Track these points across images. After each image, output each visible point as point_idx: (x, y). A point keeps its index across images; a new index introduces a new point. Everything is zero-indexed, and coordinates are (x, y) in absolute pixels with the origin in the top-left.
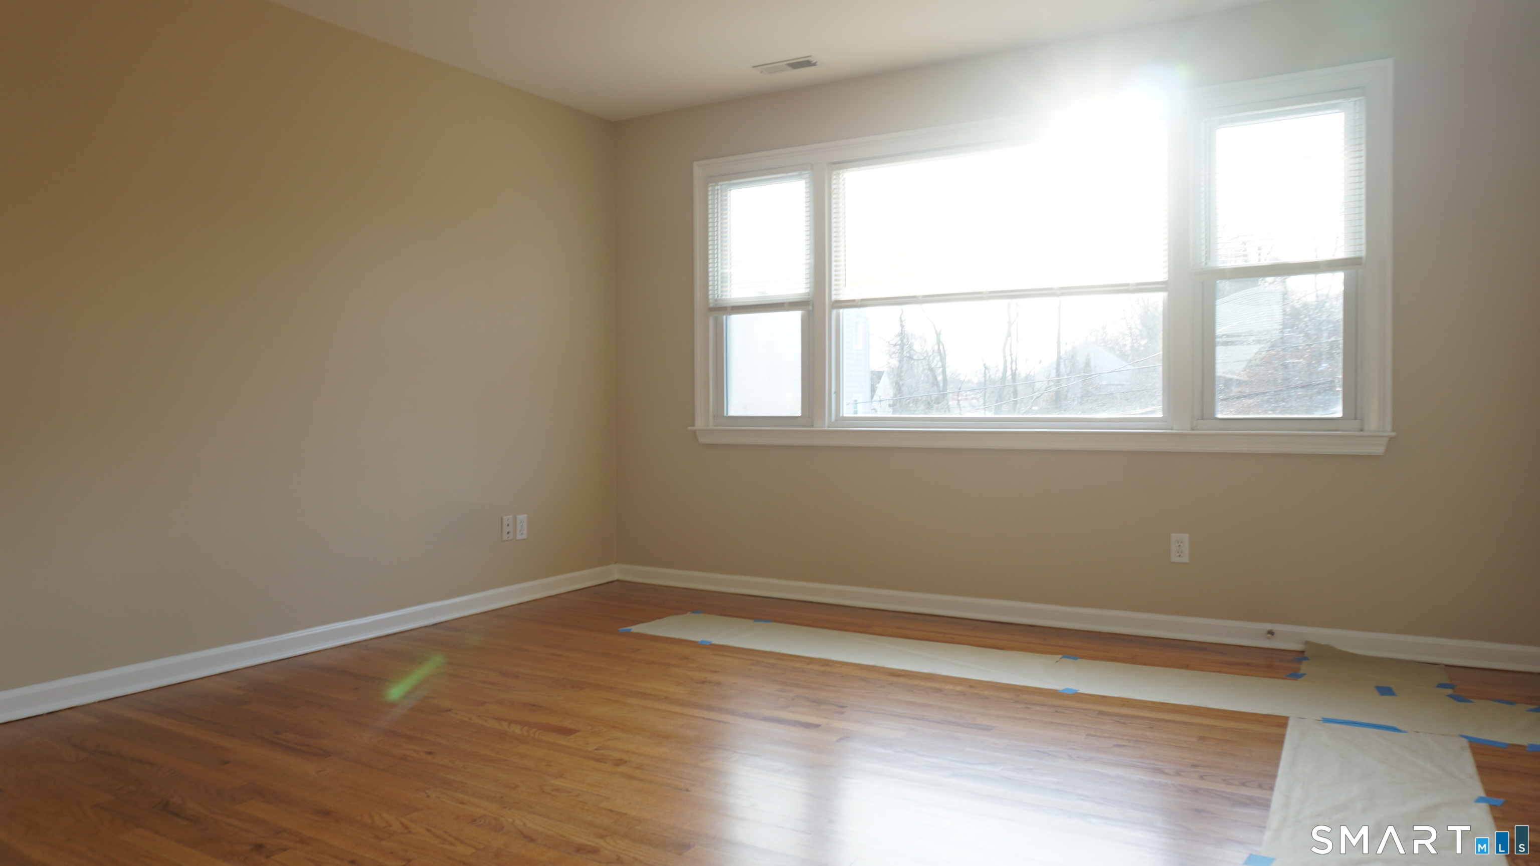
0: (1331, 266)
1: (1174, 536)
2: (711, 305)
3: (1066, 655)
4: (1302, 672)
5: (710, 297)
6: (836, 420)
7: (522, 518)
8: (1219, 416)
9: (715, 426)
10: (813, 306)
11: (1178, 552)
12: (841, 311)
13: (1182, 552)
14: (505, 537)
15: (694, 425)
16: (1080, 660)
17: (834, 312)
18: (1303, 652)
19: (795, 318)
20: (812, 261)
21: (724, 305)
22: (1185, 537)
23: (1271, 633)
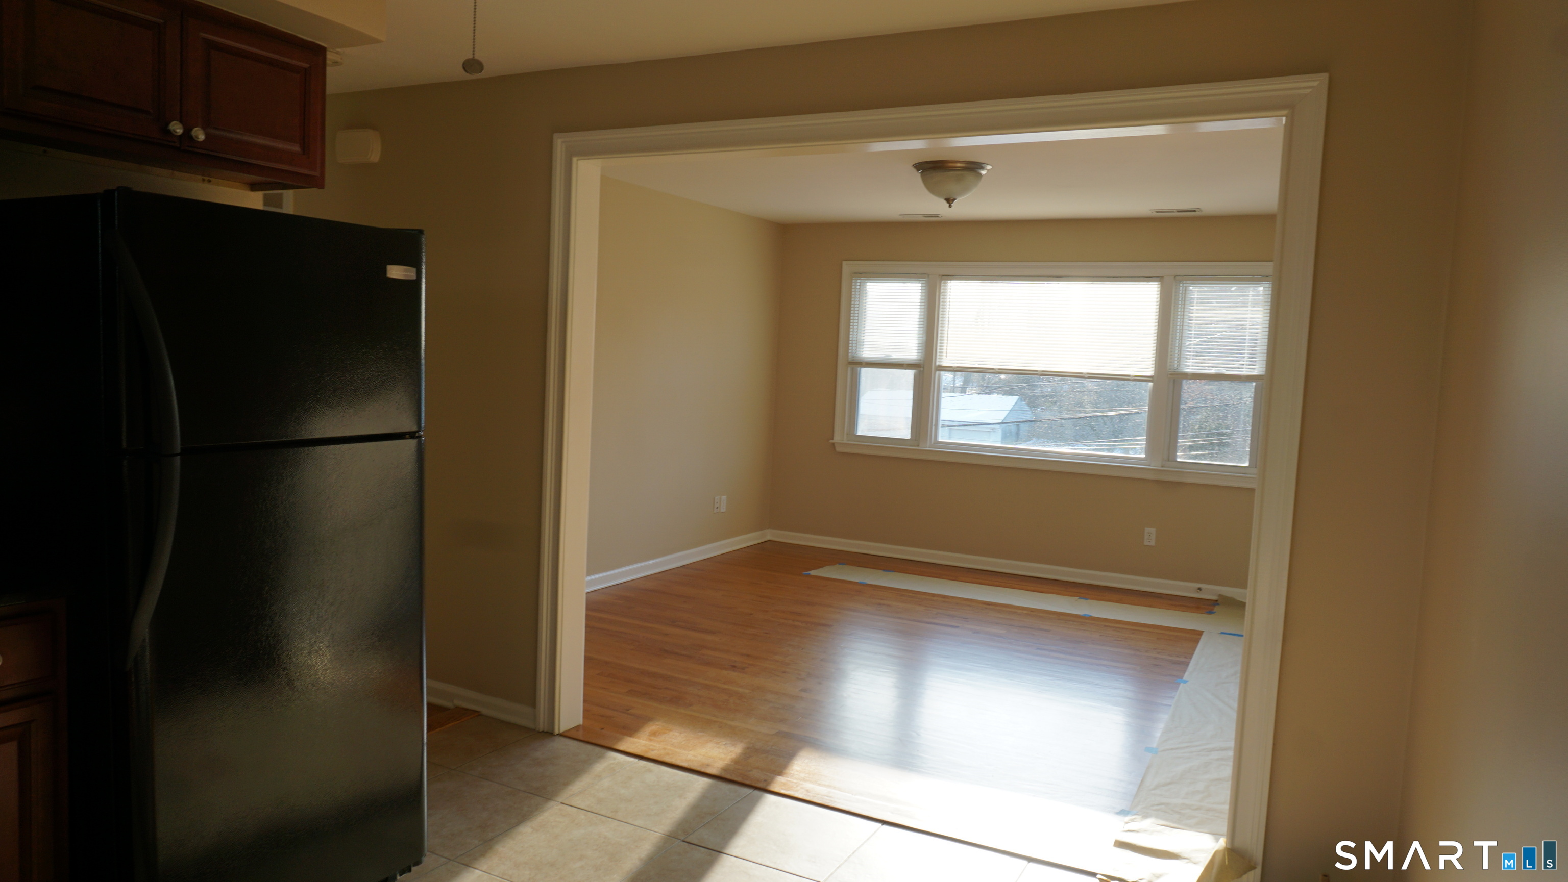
0: (1249, 378)
1: (1147, 530)
2: (850, 360)
3: (1081, 598)
4: (1215, 611)
5: (850, 354)
6: (934, 443)
7: (724, 498)
8: (1179, 460)
9: (848, 441)
10: (923, 368)
11: (1149, 539)
12: (942, 373)
13: (1151, 539)
14: (715, 511)
15: (832, 439)
16: (1089, 600)
17: (937, 373)
18: (1217, 601)
19: (910, 374)
20: (924, 338)
21: (859, 361)
22: (1153, 531)
23: (1200, 589)
